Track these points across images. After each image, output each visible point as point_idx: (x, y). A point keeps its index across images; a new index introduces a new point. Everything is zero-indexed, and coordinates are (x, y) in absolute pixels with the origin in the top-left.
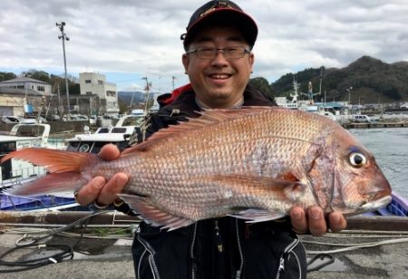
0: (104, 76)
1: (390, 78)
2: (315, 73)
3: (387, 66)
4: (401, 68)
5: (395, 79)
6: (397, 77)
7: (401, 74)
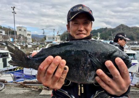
0: (26, 28)
1: (130, 33)
2: (104, 30)
3: (130, 28)
4: (135, 29)
5: (132, 33)
6: (133, 32)
7: (134, 31)
